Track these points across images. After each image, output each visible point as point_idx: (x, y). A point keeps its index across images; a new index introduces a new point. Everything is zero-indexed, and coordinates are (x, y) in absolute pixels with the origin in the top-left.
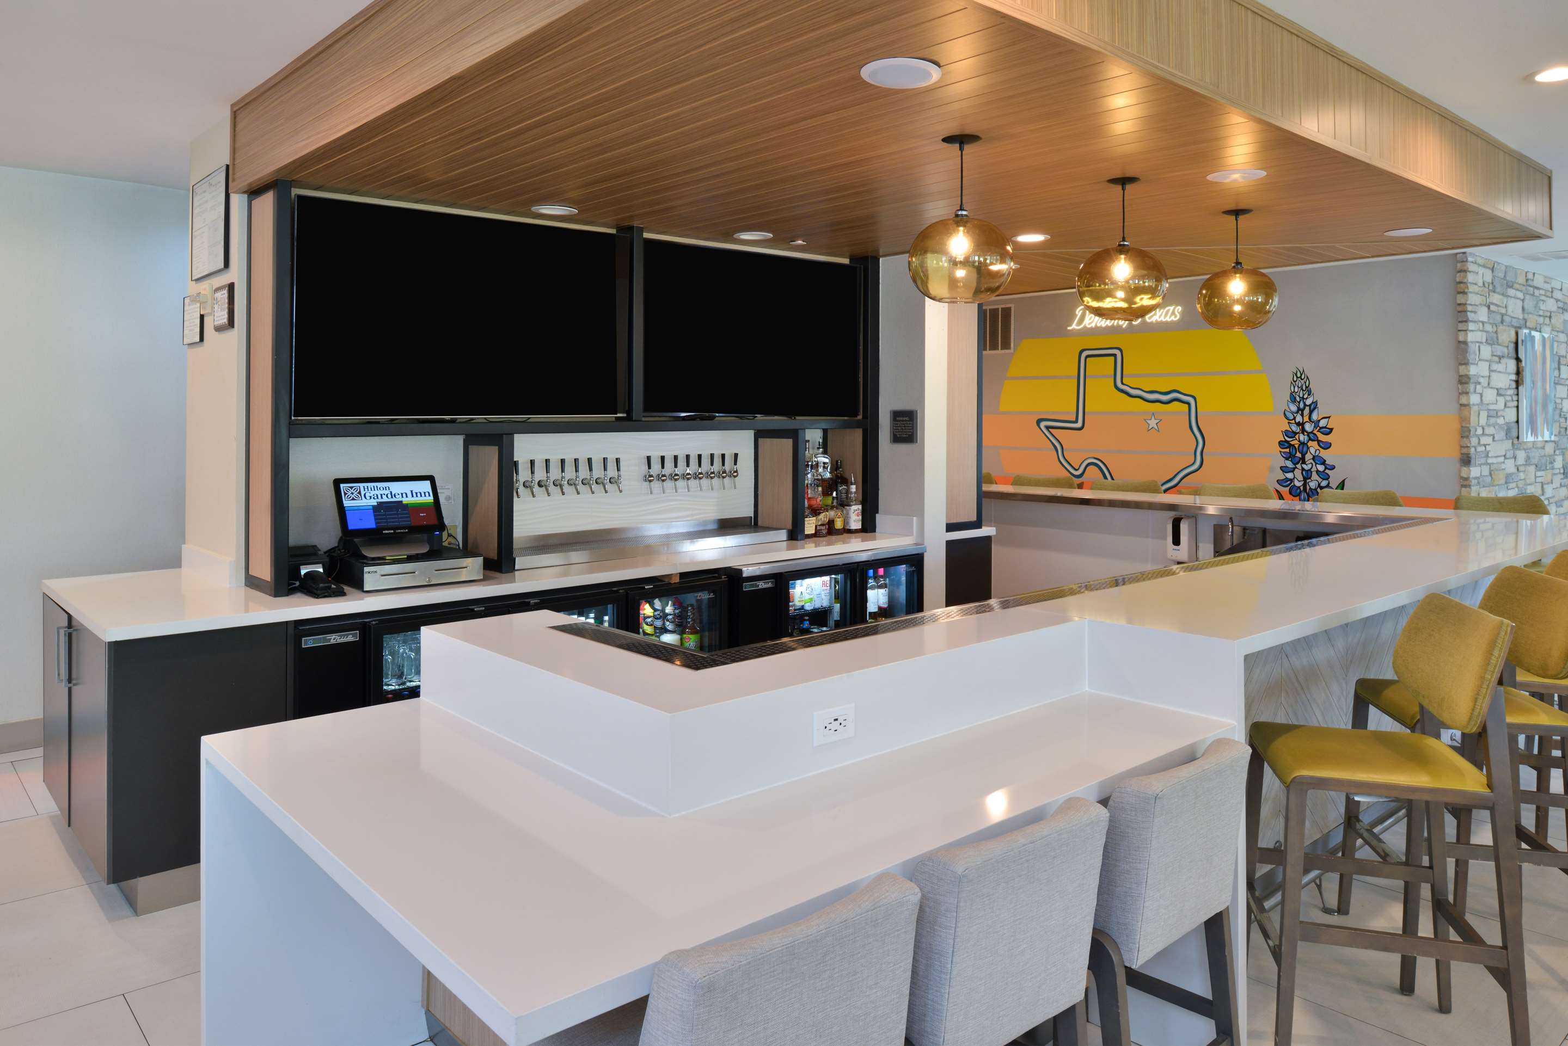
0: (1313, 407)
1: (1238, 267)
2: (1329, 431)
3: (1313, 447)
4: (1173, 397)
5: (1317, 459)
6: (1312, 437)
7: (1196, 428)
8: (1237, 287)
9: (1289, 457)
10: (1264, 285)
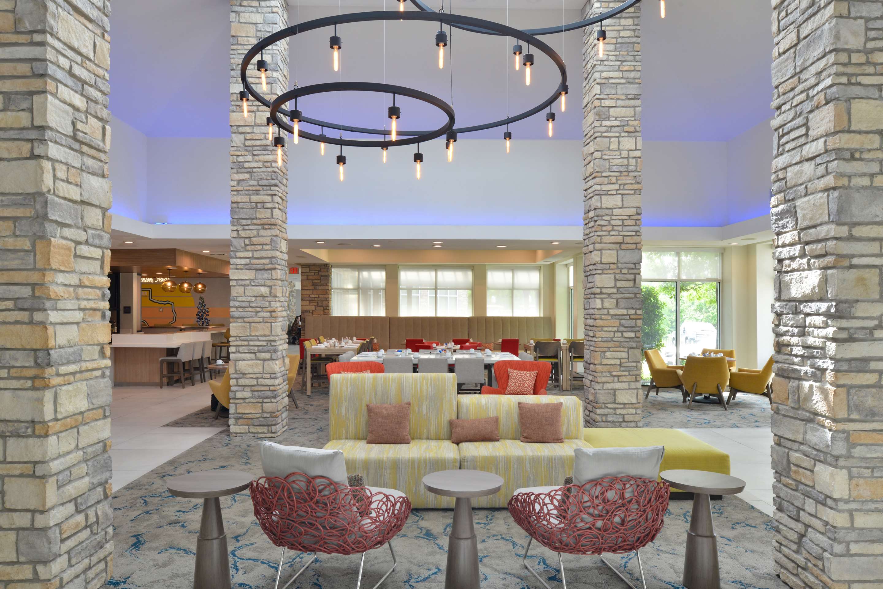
0: (205, 306)
1: (200, 283)
2: (208, 312)
3: (205, 316)
4: (167, 303)
5: (206, 319)
6: (204, 313)
7: (174, 311)
8: (200, 286)
9: (199, 318)
10: (204, 286)
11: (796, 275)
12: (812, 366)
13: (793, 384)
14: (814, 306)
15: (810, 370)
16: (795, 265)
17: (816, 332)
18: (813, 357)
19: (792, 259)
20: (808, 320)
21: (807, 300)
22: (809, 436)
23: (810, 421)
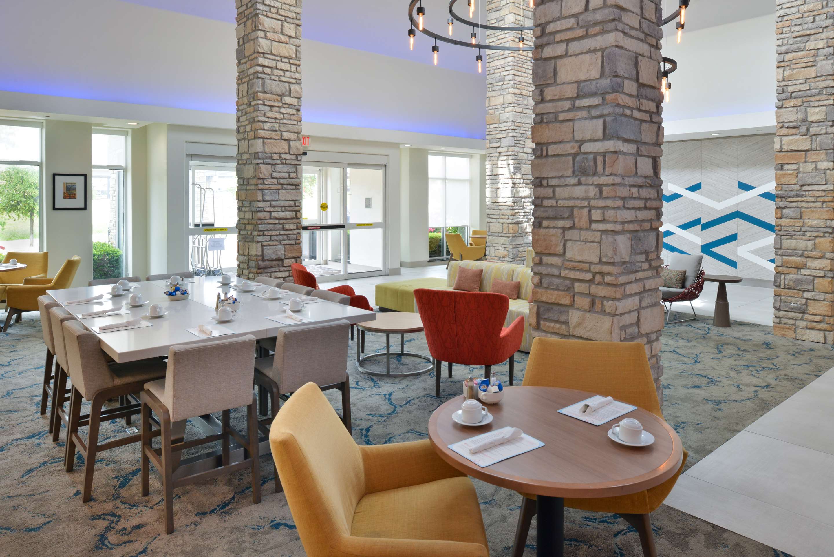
11: (521, 189)
12: (526, 218)
13: (520, 225)
14: (527, 199)
15: (526, 220)
16: (521, 185)
17: (528, 207)
18: (527, 215)
19: (520, 183)
20: (525, 204)
21: (525, 197)
22: (525, 241)
23: (525, 236)
